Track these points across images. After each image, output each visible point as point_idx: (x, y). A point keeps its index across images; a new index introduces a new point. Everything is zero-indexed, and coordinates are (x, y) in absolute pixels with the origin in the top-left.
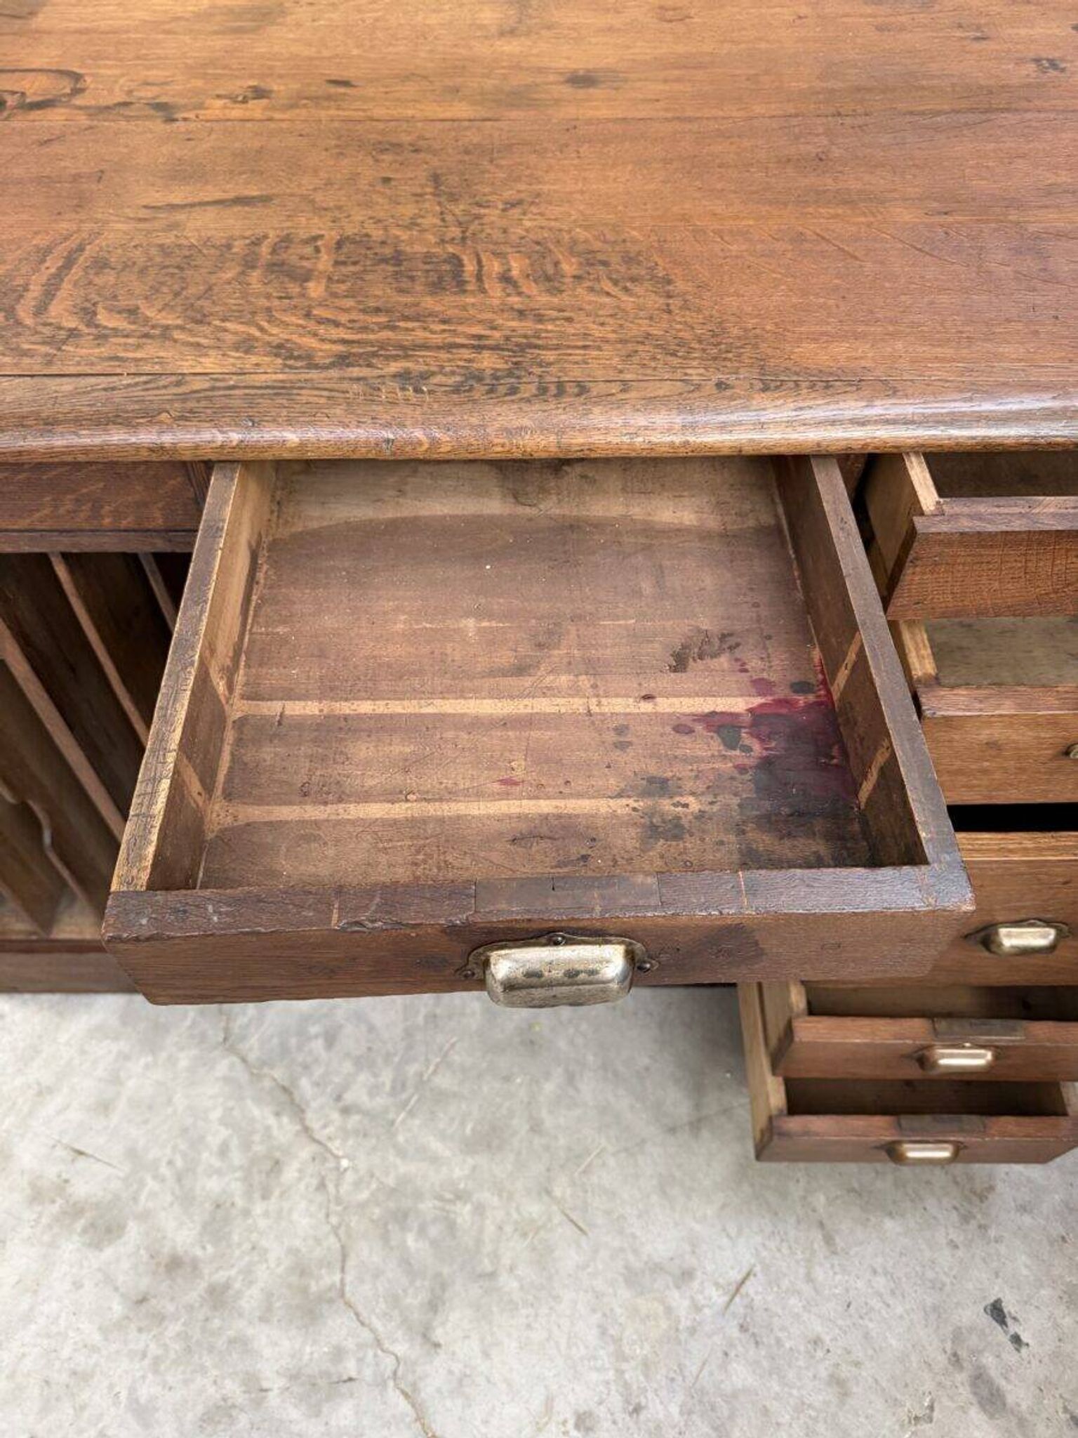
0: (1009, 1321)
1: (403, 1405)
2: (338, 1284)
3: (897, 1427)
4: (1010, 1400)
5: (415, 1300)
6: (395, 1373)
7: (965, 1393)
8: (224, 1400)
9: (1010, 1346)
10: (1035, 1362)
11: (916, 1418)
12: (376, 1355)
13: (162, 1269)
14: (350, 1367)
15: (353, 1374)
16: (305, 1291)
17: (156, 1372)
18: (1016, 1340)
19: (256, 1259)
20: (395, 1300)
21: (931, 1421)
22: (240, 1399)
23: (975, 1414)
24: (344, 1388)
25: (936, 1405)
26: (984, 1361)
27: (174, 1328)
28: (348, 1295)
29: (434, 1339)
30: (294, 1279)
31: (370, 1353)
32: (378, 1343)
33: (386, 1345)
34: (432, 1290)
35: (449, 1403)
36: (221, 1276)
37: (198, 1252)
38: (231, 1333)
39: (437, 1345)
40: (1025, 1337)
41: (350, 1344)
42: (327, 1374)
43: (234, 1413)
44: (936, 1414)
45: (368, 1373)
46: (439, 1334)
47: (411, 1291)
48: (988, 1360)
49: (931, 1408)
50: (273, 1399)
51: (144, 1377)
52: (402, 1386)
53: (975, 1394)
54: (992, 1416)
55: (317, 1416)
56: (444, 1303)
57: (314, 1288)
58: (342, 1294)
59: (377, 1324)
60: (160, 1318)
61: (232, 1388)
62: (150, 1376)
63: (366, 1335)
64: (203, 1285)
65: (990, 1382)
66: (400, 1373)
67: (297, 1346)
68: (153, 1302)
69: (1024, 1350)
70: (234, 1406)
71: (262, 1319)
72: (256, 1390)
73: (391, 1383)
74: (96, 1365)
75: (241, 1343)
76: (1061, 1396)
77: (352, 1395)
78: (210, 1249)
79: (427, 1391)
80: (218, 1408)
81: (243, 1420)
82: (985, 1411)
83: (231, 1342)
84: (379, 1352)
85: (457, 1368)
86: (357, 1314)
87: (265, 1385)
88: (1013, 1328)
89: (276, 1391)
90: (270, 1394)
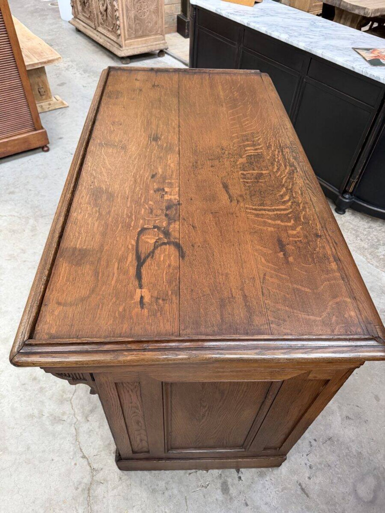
0: (240, 472)
1: (74, 431)
2: (71, 398)
3: (196, 486)
4: (231, 492)
5: (87, 408)
6: (75, 423)
7: (219, 485)
8: (33, 414)
9: (237, 479)
10: (242, 485)
11: (203, 486)
12: (72, 417)
13: (31, 379)
14: (65, 418)
15: (65, 420)
16: (62, 396)
17: (20, 401)
18: (240, 478)
19: (54, 385)
20: (83, 406)
21: (206, 488)
22: (37, 415)
23: (219, 491)
24: (62, 422)
25: (209, 485)
26: (228, 479)
27: (28, 393)
28: (72, 401)
29: (88, 419)
30: (61, 392)
31: (71, 416)
32: (74, 415)
33: (76, 416)
34: (93, 408)
35: (85, 435)
36: (44, 386)
37: (41, 378)
38: (41, 399)
39: (88, 421)
40: (242, 478)
41: (68, 412)
42: (59, 417)
43: (34, 417)
44: (208, 487)
45: (69, 421)
46: (90, 418)
47: (87, 406)
48: (229, 480)
49: (208, 485)
50: (44, 418)
51: (17, 402)
52: (76, 426)
53: (221, 486)
54: (223, 494)
55: (53, 425)
56: (94, 411)
57: (64, 396)
58: (71, 400)
59: (76, 410)
60: (26, 390)
61: (36, 412)
62: (19, 402)
63: (72, 412)
64: (40, 386)
65: (227, 485)
66: (76, 424)
67: (55, 408)
68: (26, 385)
69: (241, 481)
70: (34, 416)
71: (49, 399)
72: (41, 414)
73: (73, 425)
74: (8, 395)
75: (42, 402)
76: (245, 496)
77: (63, 424)
78: (44, 378)
79: (81, 430)
80: (31, 415)
81: (35, 420)
82: (222, 492)
83: (40, 401)
84: (74, 417)
85: (91, 428)
86: (72, 406)
87: (44, 414)
88: (240, 475)
89: (46, 416)
90: (44, 416)
